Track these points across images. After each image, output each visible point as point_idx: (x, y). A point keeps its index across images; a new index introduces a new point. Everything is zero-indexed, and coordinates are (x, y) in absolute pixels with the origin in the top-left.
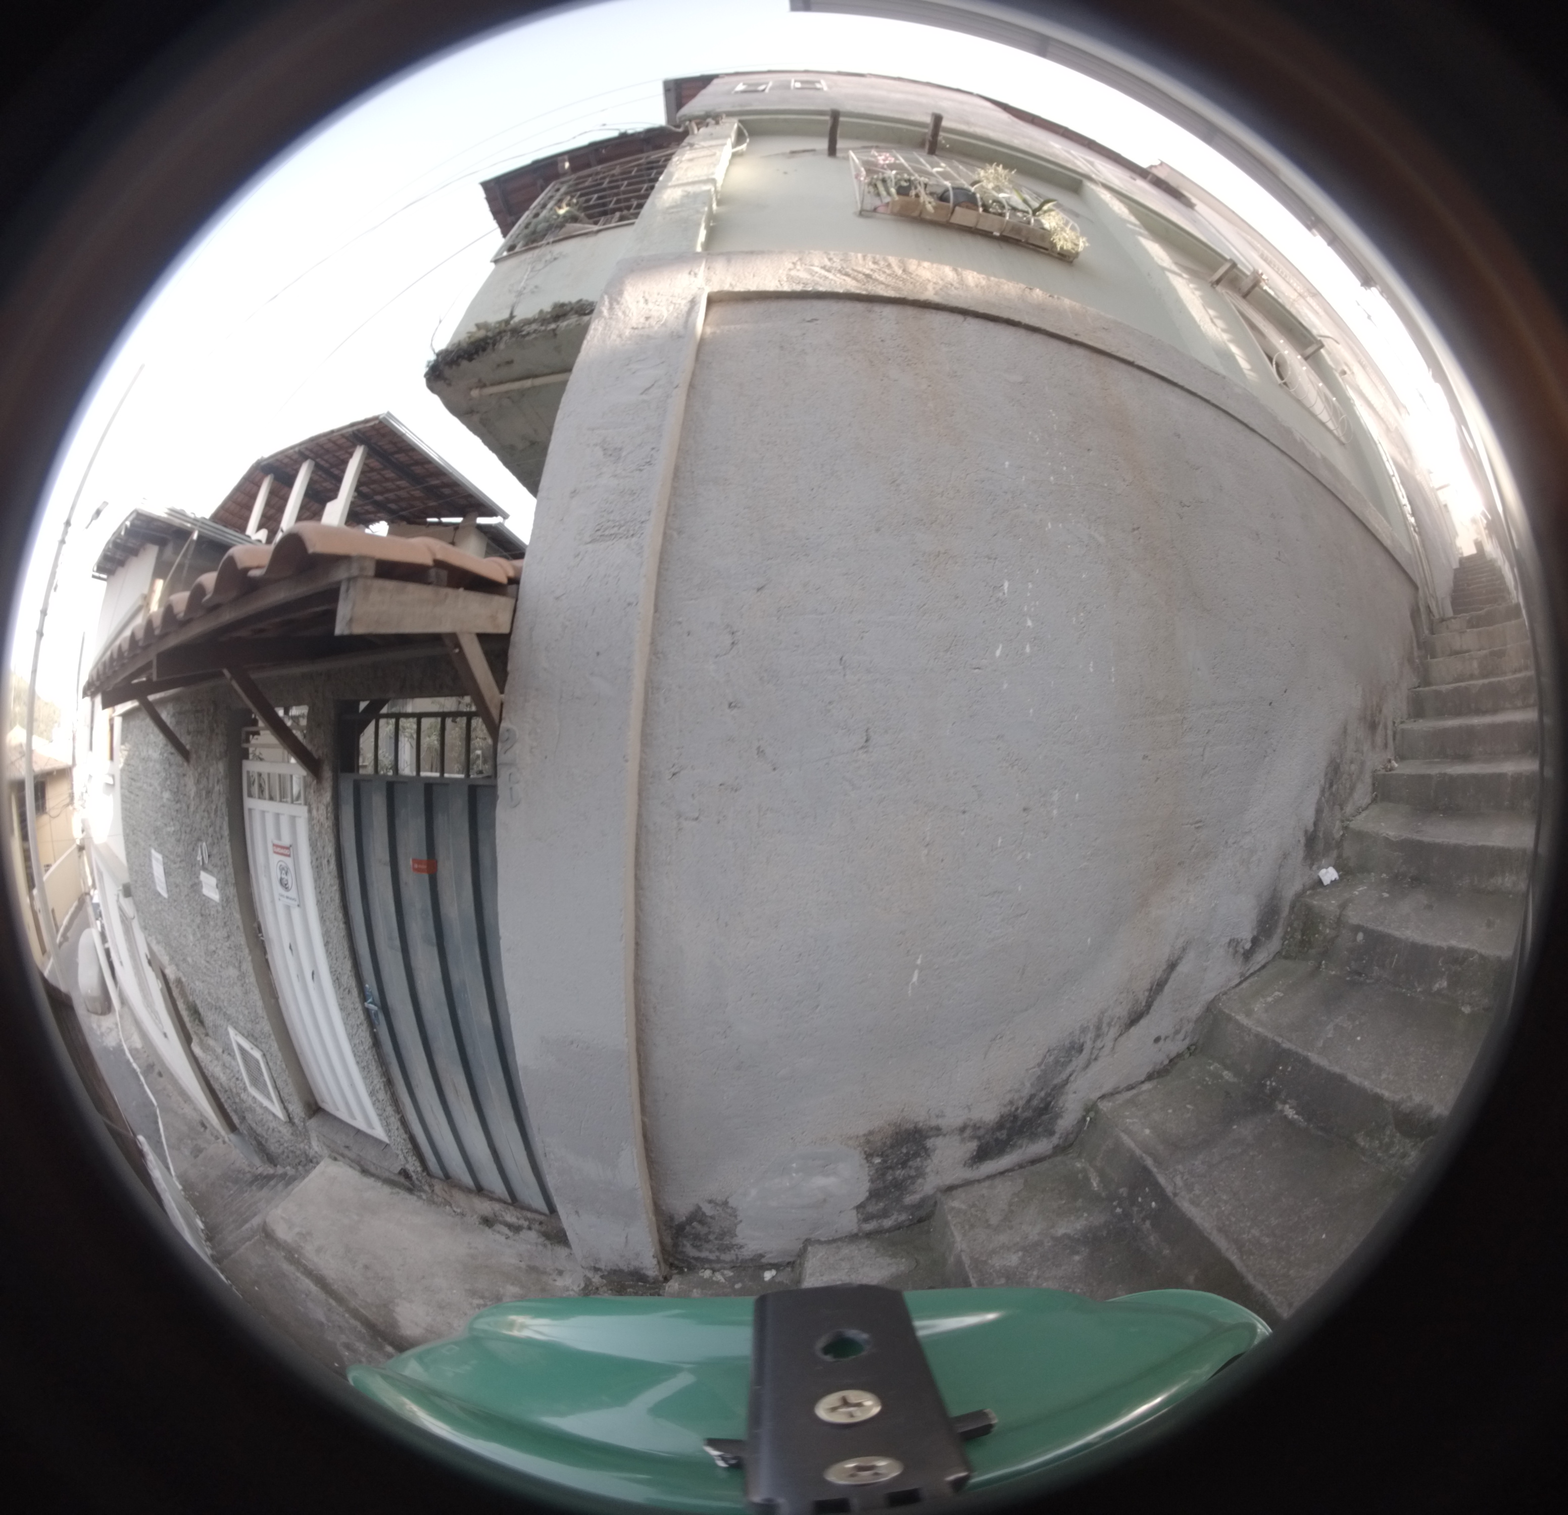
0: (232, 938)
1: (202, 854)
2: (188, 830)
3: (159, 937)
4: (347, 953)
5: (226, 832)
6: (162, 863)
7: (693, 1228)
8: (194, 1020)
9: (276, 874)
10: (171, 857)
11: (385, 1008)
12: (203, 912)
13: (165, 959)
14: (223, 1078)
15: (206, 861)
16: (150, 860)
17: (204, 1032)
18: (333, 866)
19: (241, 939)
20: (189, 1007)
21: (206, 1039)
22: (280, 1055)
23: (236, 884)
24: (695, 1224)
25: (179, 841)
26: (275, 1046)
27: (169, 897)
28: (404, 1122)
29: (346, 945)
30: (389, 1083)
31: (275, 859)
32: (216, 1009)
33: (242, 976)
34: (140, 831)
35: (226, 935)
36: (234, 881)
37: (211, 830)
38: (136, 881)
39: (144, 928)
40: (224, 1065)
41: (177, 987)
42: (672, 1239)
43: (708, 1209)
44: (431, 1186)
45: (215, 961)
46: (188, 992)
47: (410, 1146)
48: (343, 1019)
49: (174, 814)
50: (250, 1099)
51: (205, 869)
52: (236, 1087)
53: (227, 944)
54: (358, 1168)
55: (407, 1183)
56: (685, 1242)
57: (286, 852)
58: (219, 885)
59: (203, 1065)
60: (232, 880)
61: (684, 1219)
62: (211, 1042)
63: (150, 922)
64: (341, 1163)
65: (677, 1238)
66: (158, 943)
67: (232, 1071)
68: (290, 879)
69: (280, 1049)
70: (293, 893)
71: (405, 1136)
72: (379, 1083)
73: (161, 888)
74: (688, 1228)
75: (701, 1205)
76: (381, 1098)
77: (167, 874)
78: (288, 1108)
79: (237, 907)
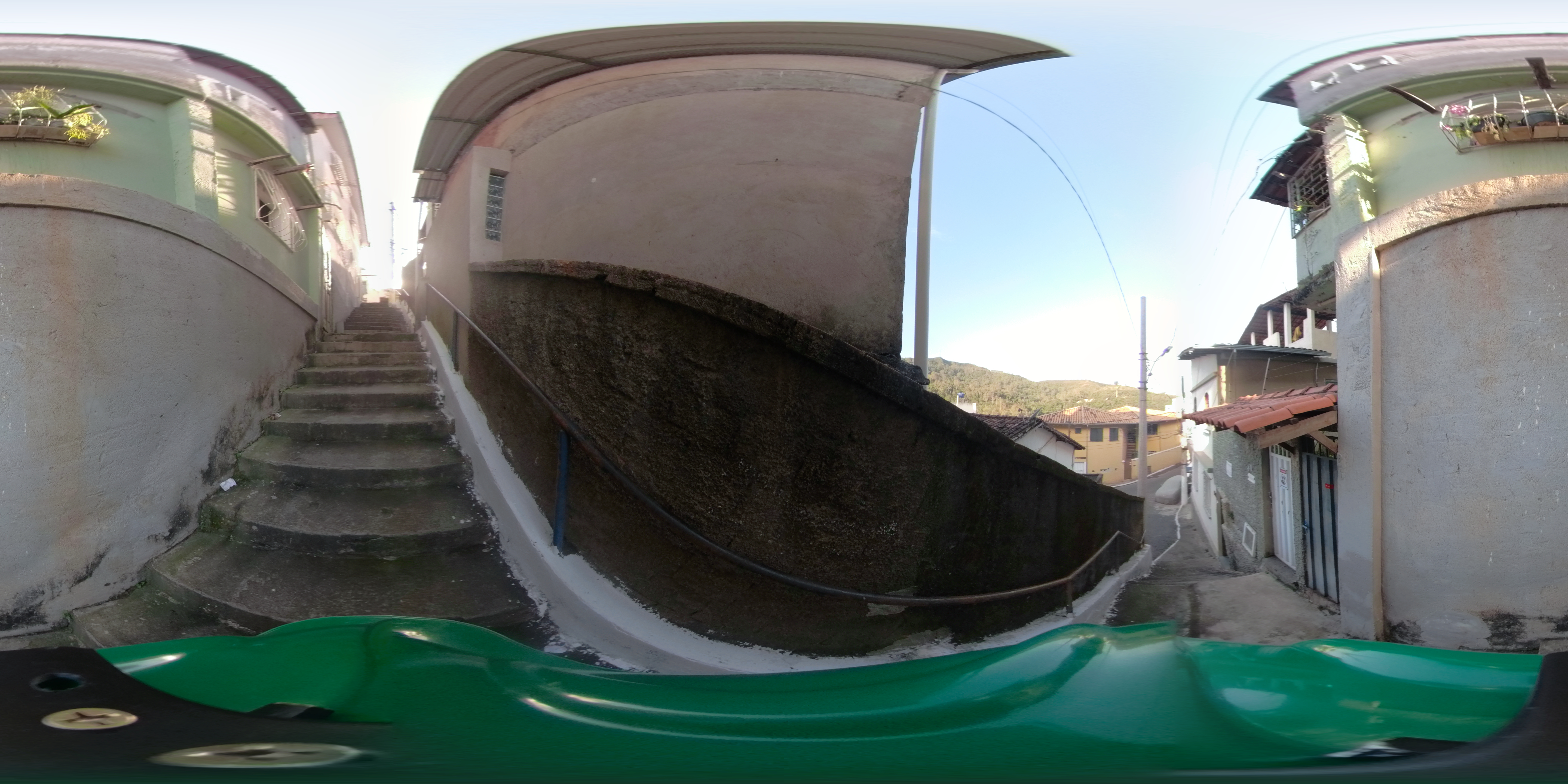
1: (1250, 467)
2: (1245, 460)
4: (1300, 509)
5: (1260, 463)
6: (1230, 466)
8: (1229, 516)
9: (1280, 479)
10: (1236, 466)
11: (1311, 528)
12: (1246, 486)
13: (1223, 496)
14: (1232, 539)
15: (1252, 469)
16: (1227, 465)
17: (1231, 521)
18: (1299, 481)
19: (1261, 497)
21: (1231, 524)
22: (1266, 537)
23: (1264, 479)
25: (1239, 462)
26: (1263, 532)
27: (1232, 477)
28: (1305, 566)
29: (1301, 505)
30: (1305, 552)
31: (1280, 474)
32: (1239, 514)
33: (1257, 508)
34: (1222, 454)
35: (1256, 496)
37: (1254, 461)
38: (1217, 469)
39: (1216, 484)
40: (1235, 533)
41: (1225, 506)
44: (1307, 591)
45: (1246, 500)
47: (1304, 575)
48: (1295, 529)
49: (1239, 452)
50: (1241, 547)
51: (1250, 472)
52: (1236, 542)
53: (1253, 497)
54: (1277, 577)
55: (1298, 590)
57: (1285, 472)
58: (1257, 480)
60: (1261, 478)
62: (1233, 525)
64: (1269, 575)
67: (1238, 536)
68: (1285, 481)
69: (1265, 534)
71: (1303, 571)
72: (1300, 551)
73: (1229, 475)
76: (1300, 554)
77: (1233, 472)
78: (1258, 553)
79: (1262, 487)
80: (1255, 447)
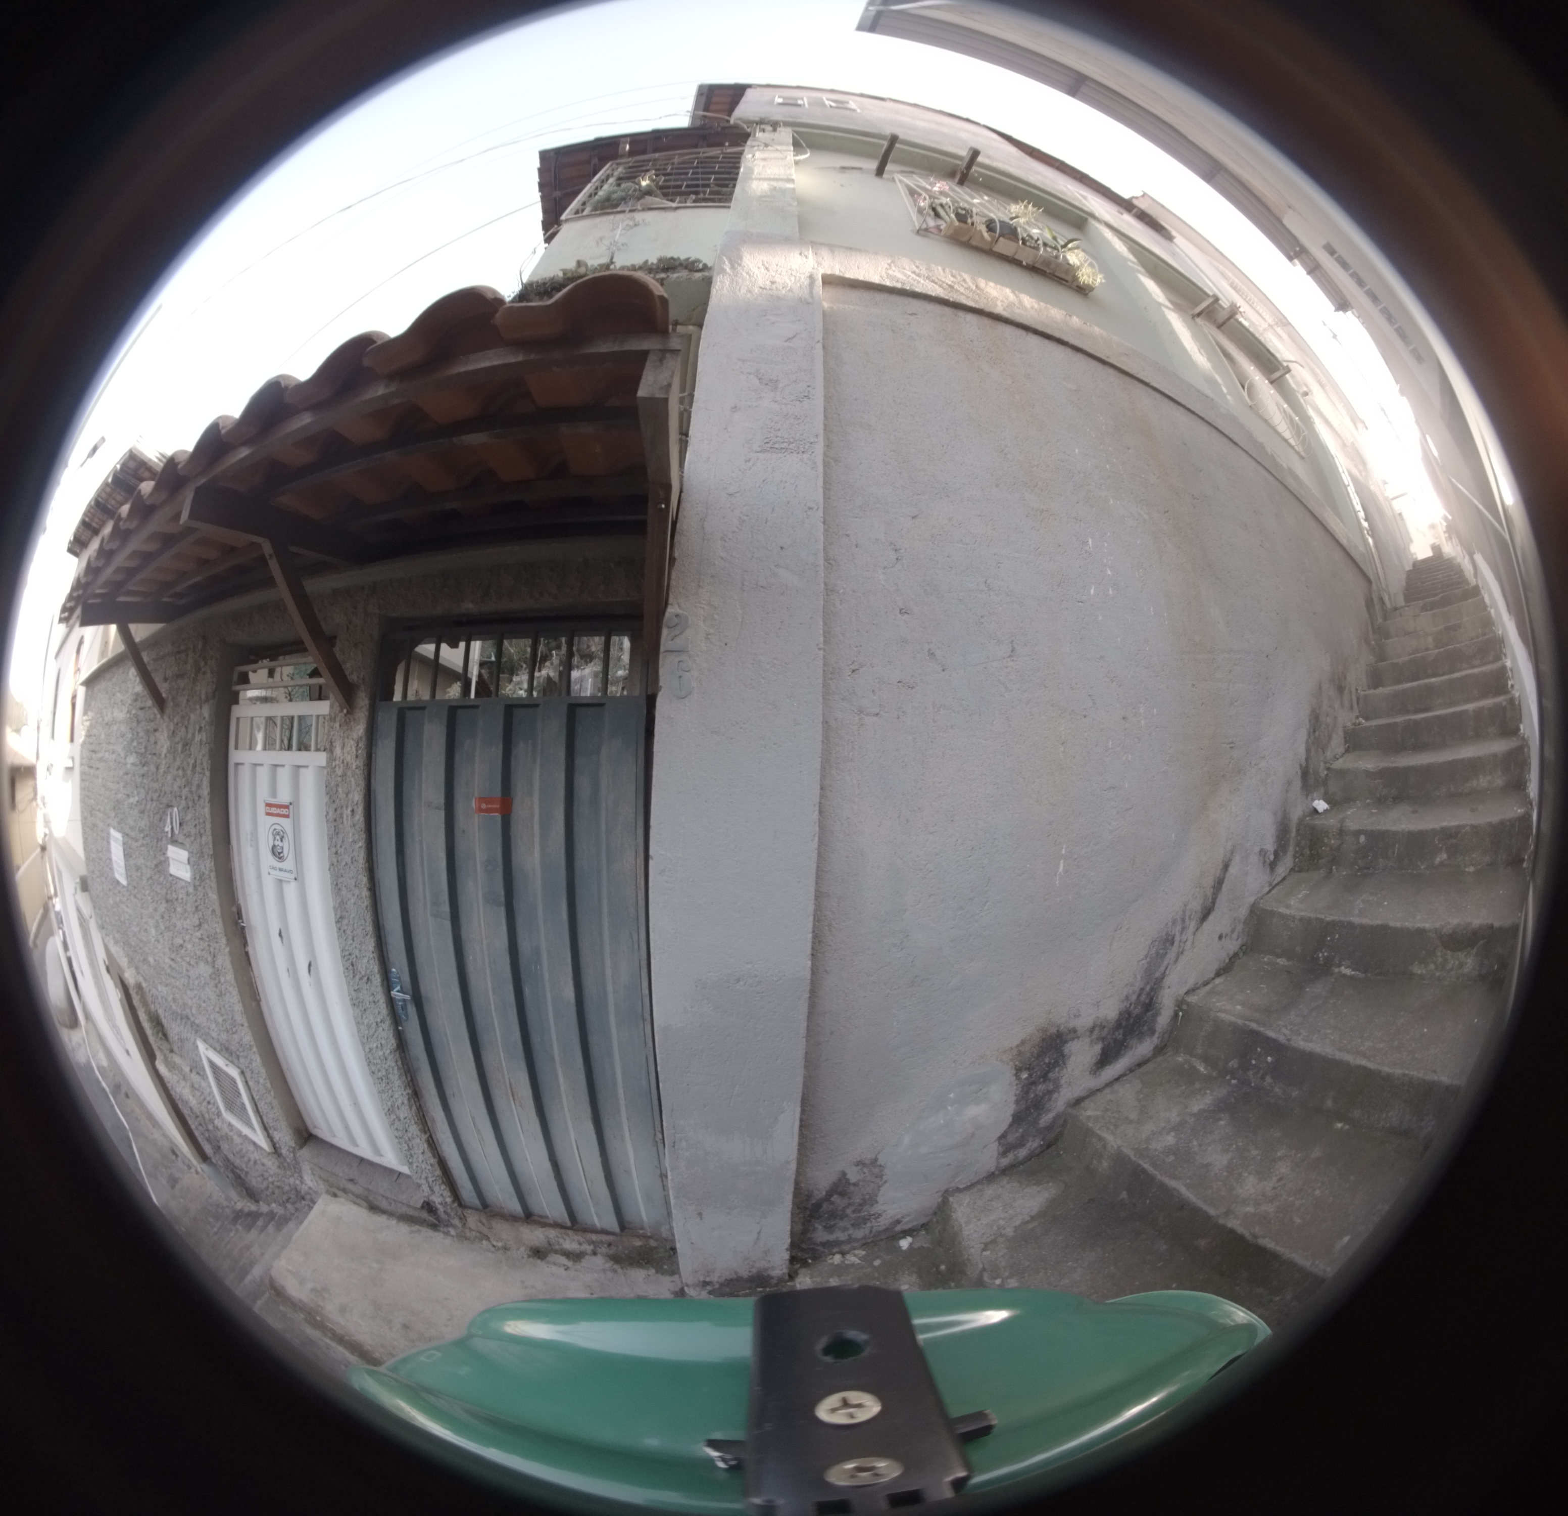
0: (206, 926)
1: (172, 823)
2: (155, 796)
3: (117, 935)
5: (206, 791)
6: (121, 843)
8: (158, 1033)
9: (265, 842)
10: (133, 834)
11: (417, 996)
12: (169, 897)
13: (123, 962)
14: (193, 1102)
15: (176, 831)
16: (109, 843)
17: (168, 1047)
19: (217, 926)
20: (151, 1018)
21: (170, 1055)
22: (263, 1071)
23: (215, 856)
25: (142, 812)
26: (257, 1061)
27: (128, 884)
28: (433, 1144)
30: (416, 1095)
31: (266, 824)
32: (182, 1019)
33: (217, 973)
34: (99, 810)
35: (197, 922)
36: (211, 852)
37: (185, 792)
38: (93, 872)
39: (102, 927)
40: (193, 1086)
41: (137, 993)
44: (463, 1219)
45: (182, 957)
46: (149, 999)
47: (438, 1172)
48: (355, 1018)
49: (139, 780)
50: (225, 1126)
51: (174, 842)
52: (208, 1112)
53: (198, 934)
54: (365, 1204)
55: (431, 1219)
57: (284, 811)
58: (192, 860)
59: (169, 1085)
60: (207, 854)
62: (177, 1060)
63: (107, 919)
64: (342, 1200)
66: (116, 943)
67: (203, 1093)
69: (261, 1062)
70: (289, 864)
71: (433, 1161)
72: (401, 1095)
73: (121, 876)
76: (402, 1116)
77: (127, 855)
78: (277, 1136)
79: (214, 885)
80: (190, 736)
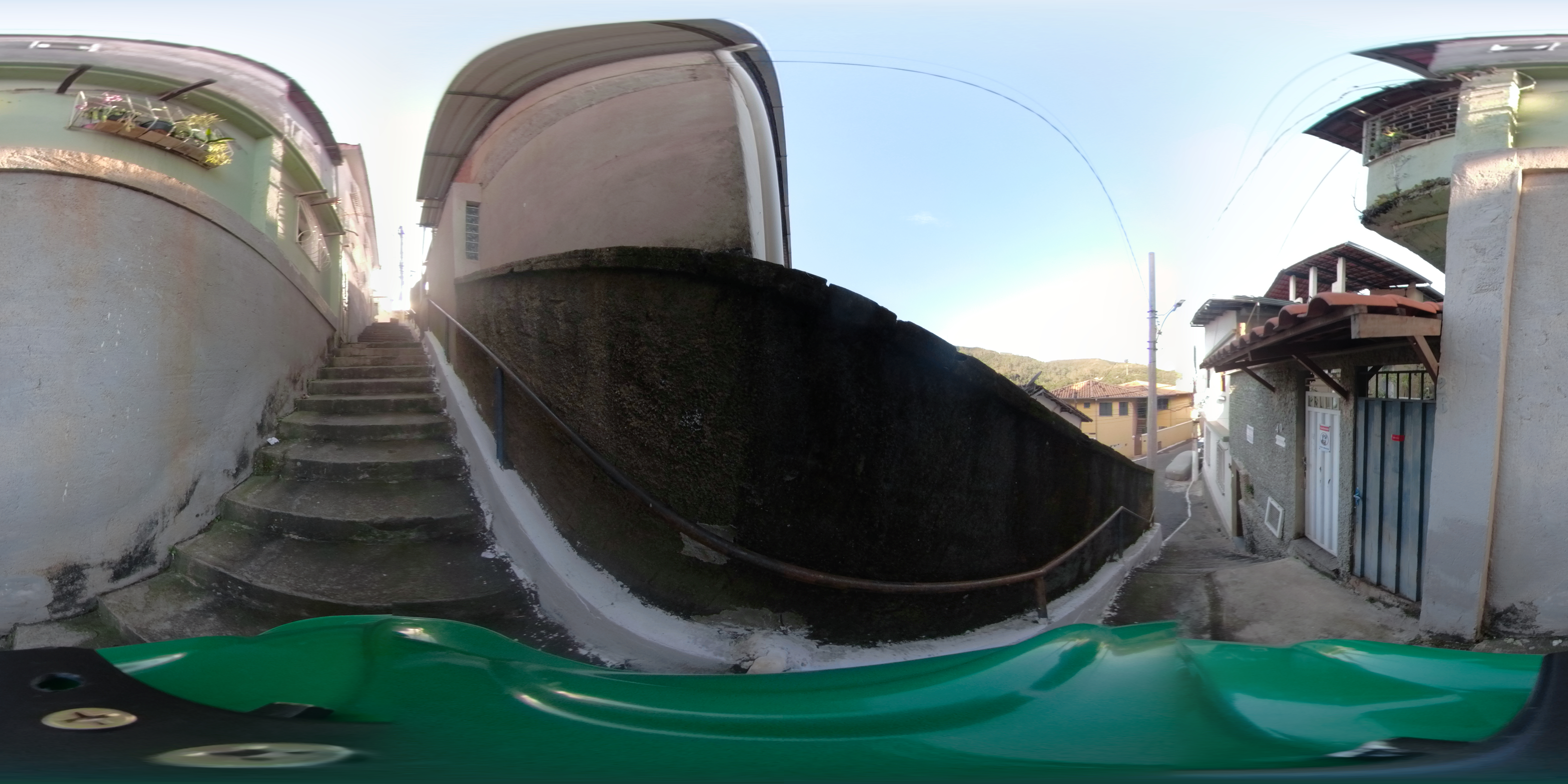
0: (1288, 462)
1: (1279, 428)
2: (1272, 418)
3: (1241, 457)
4: (1351, 475)
5: (1294, 419)
6: (1253, 430)
7: (1507, 615)
8: (1248, 491)
9: (1320, 438)
10: (1259, 428)
11: (1364, 499)
12: (1274, 451)
13: (1241, 467)
15: (1281, 430)
16: (1246, 430)
17: (1251, 496)
18: (1351, 436)
19: (1293, 463)
20: (1247, 486)
22: (1294, 512)
23: (1296, 441)
24: (1509, 614)
25: (1265, 421)
26: (1293, 507)
27: (1253, 444)
29: (1351, 470)
30: (1353, 530)
31: (1320, 433)
32: (1264, 489)
33: (1288, 478)
34: (1243, 419)
35: (1285, 460)
37: (1285, 419)
38: (1234, 436)
39: (1233, 454)
41: (1243, 477)
42: (1491, 620)
43: (1519, 607)
45: (1274, 470)
46: (1250, 480)
47: (1348, 559)
48: (1339, 501)
49: (1264, 412)
50: (1263, 528)
51: (1279, 434)
53: (1284, 464)
54: (1309, 564)
55: (1334, 576)
56: (1499, 623)
57: (1327, 429)
58: (1286, 441)
60: (1294, 438)
61: (1503, 610)
62: (1253, 501)
63: (1237, 451)
64: (1299, 560)
65: (1495, 620)
66: (1240, 461)
67: (1259, 515)
68: (1327, 441)
69: (1296, 509)
70: (1328, 446)
72: (1347, 529)
73: (1249, 440)
74: (1503, 615)
75: (1515, 604)
76: (1344, 537)
77: (1255, 434)
78: (1286, 533)
79: (1295, 450)
80: (1287, 401)
